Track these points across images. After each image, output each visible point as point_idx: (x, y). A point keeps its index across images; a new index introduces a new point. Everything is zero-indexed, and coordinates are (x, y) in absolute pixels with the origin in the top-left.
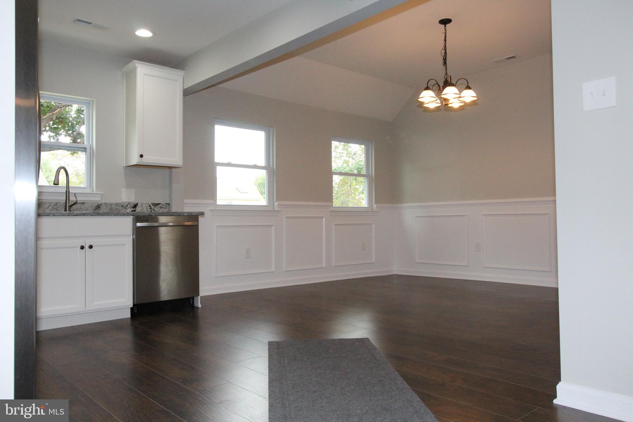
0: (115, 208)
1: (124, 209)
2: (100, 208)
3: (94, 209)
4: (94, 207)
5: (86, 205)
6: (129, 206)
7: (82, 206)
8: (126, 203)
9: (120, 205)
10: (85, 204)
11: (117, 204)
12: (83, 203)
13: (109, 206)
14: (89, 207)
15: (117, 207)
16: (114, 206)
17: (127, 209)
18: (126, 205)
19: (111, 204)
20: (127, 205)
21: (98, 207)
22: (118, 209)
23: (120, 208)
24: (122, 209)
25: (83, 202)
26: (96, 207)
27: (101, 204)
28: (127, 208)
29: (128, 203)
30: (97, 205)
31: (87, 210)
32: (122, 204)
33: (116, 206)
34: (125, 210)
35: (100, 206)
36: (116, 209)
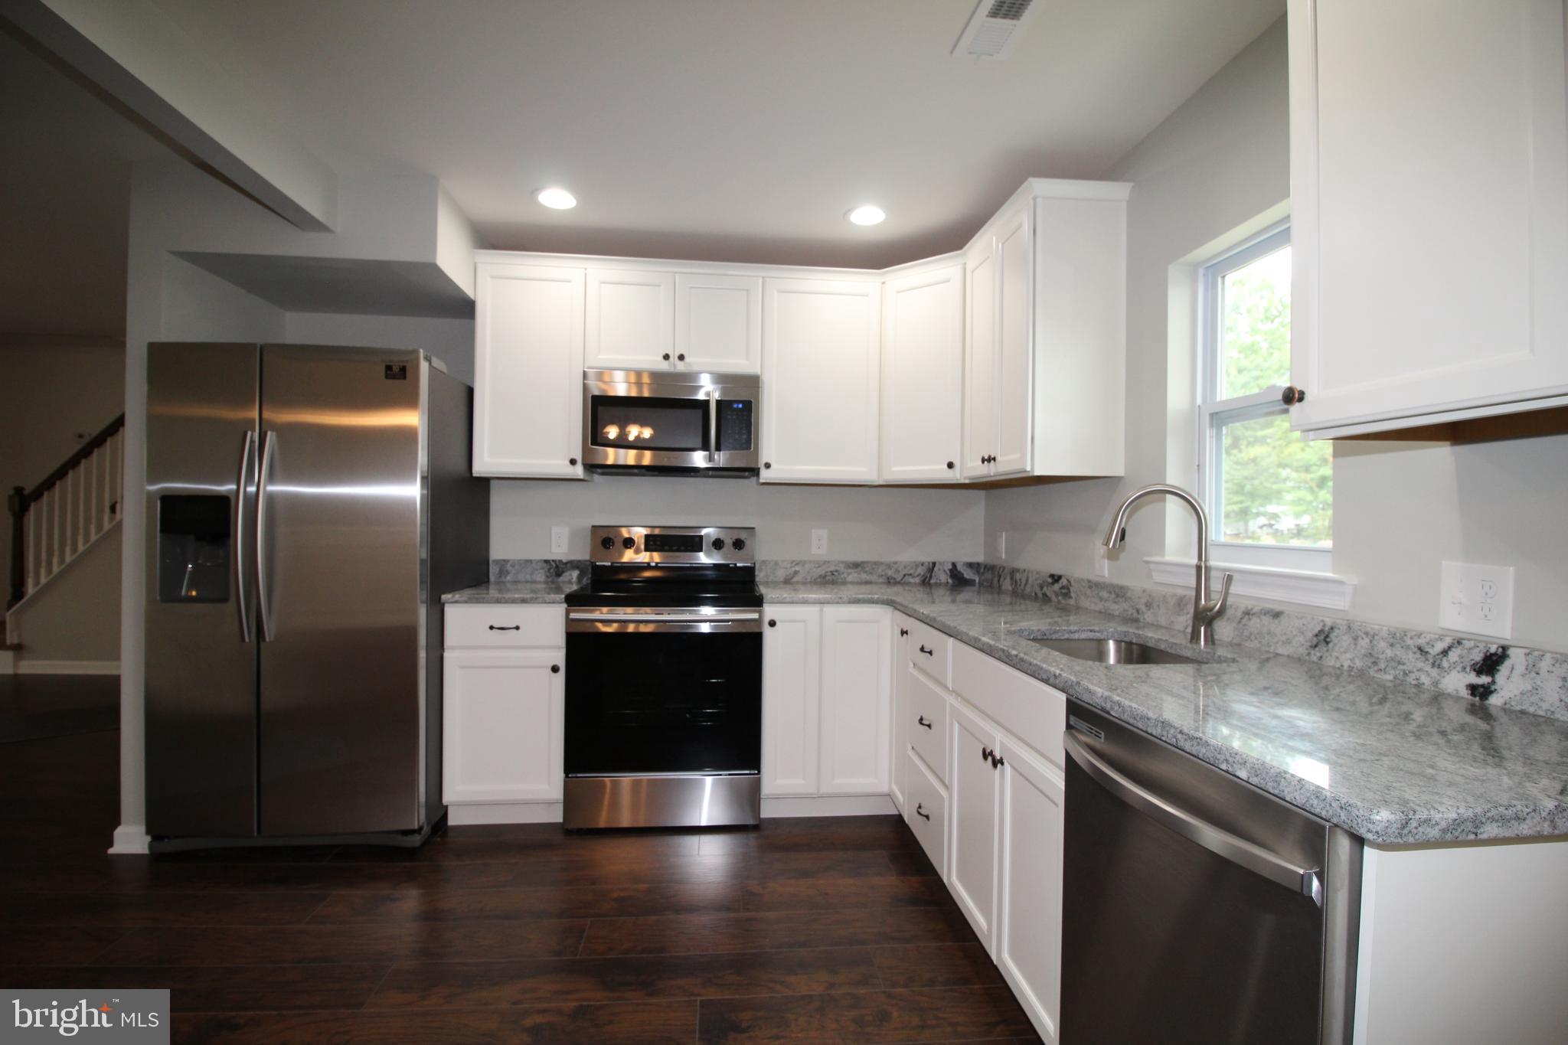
0: (1389, 653)
1: (1428, 668)
2: (1331, 645)
3: (1309, 644)
4: (1310, 635)
5: (1283, 620)
6: (1453, 656)
7: (1276, 627)
8: (1440, 638)
9: (1409, 642)
10: (1282, 617)
11: (1397, 638)
12: (1277, 615)
13: (1364, 642)
14: (1295, 633)
15: (1399, 652)
16: (1383, 645)
17: (1448, 671)
18: (1440, 646)
19: (1372, 636)
20: (1445, 652)
21: (1322, 637)
22: (1399, 663)
23: (1412, 660)
24: (1420, 665)
25: (1277, 608)
26: (1316, 635)
27: (1332, 628)
28: (1445, 664)
29: (1448, 641)
30: (1319, 628)
31: (1288, 642)
32: (1421, 641)
33: (1392, 645)
34: (1434, 672)
35: (1333, 636)
36: (1392, 659)
